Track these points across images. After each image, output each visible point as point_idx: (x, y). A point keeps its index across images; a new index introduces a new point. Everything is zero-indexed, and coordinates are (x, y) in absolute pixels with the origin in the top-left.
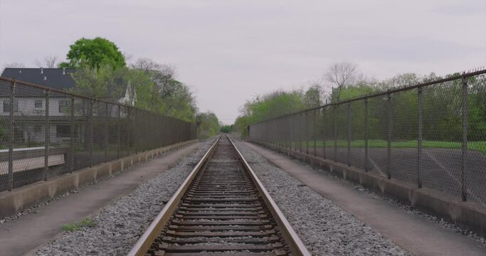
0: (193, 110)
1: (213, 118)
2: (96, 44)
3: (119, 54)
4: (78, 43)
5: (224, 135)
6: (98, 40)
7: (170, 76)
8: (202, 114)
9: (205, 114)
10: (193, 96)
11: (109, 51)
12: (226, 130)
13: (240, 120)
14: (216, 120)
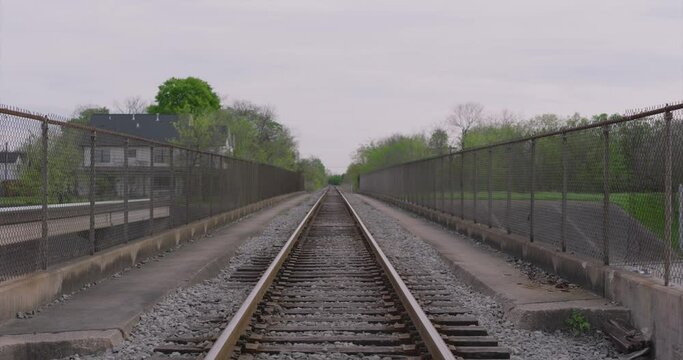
0: (294, 156)
1: (317, 165)
2: (189, 85)
3: (214, 95)
4: (168, 83)
5: (332, 187)
6: (191, 81)
7: (268, 118)
8: (304, 160)
9: (307, 161)
10: (294, 140)
11: (203, 92)
12: (335, 181)
13: (353, 169)
14: (321, 168)
